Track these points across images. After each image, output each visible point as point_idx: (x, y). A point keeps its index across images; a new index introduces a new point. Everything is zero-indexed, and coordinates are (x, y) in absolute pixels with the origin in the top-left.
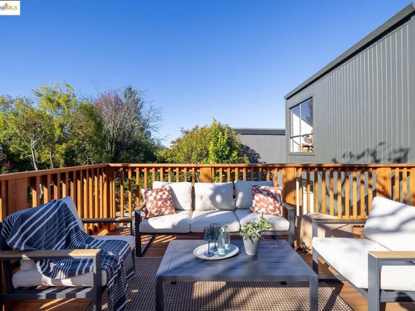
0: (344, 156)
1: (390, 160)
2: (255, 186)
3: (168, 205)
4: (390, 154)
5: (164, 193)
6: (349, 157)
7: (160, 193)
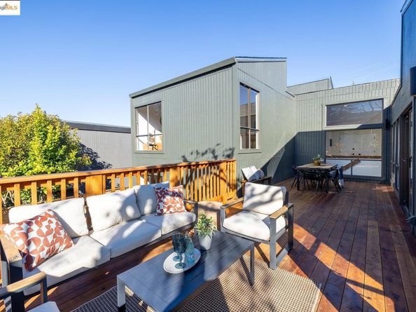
0: (192, 153)
1: (223, 155)
2: (158, 189)
3: (62, 236)
4: (224, 152)
5: (50, 222)
6: (196, 155)
7: (45, 223)
